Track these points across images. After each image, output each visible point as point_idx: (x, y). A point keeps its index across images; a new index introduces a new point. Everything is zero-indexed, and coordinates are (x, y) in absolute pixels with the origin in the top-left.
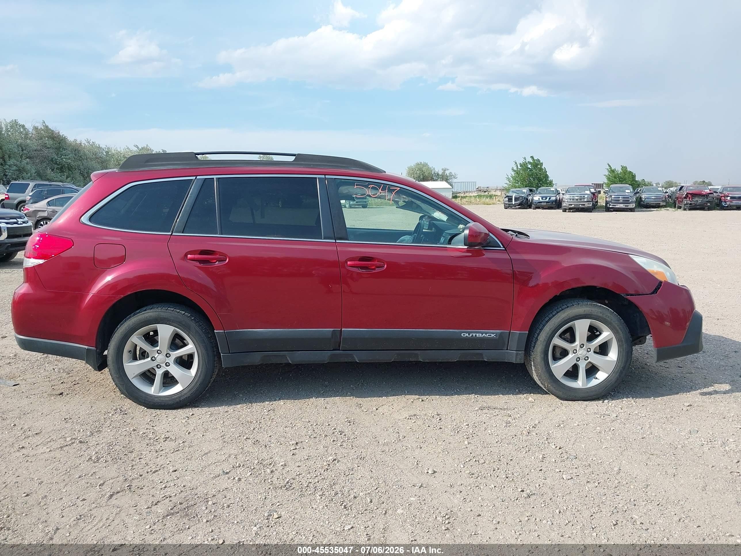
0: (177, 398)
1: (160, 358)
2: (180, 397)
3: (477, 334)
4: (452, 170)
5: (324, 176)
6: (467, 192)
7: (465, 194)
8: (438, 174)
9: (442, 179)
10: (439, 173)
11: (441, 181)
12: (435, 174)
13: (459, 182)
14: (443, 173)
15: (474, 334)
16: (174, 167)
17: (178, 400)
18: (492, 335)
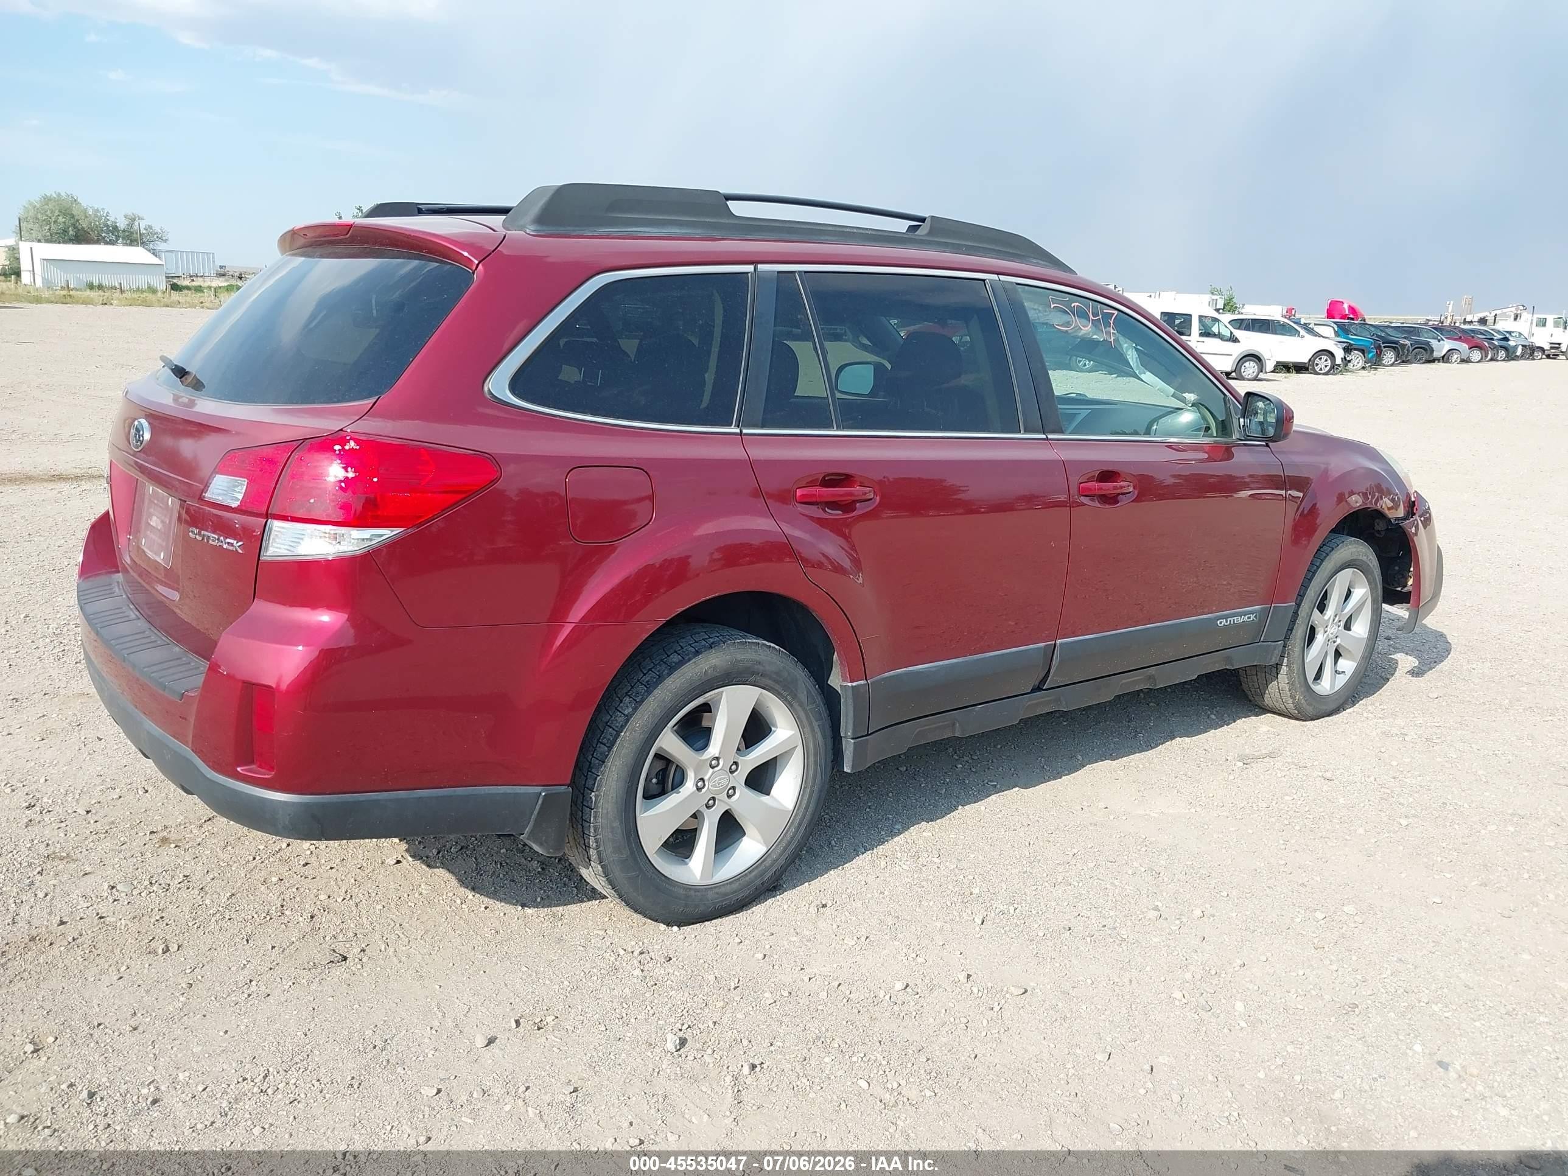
0: (756, 877)
1: (716, 779)
2: (762, 874)
3: (1235, 618)
4: (149, 220)
5: (996, 276)
6: (197, 276)
7: (193, 280)
8: (115, 228)
9: (128, 241)
10: (118, 225)
11: (125, 244)
12: (107, 226)
13: (171, 252)
14: (128, 225)
15: (1232, 619)
16: (683, 231)
17: (758, 882)
18: (1252, 617)
